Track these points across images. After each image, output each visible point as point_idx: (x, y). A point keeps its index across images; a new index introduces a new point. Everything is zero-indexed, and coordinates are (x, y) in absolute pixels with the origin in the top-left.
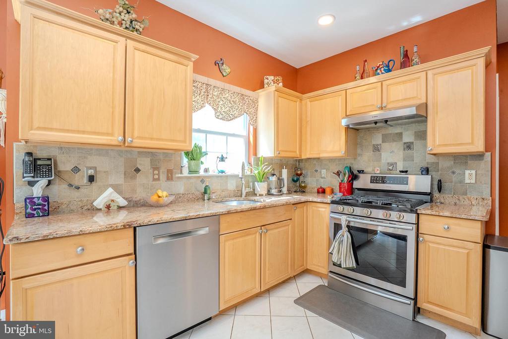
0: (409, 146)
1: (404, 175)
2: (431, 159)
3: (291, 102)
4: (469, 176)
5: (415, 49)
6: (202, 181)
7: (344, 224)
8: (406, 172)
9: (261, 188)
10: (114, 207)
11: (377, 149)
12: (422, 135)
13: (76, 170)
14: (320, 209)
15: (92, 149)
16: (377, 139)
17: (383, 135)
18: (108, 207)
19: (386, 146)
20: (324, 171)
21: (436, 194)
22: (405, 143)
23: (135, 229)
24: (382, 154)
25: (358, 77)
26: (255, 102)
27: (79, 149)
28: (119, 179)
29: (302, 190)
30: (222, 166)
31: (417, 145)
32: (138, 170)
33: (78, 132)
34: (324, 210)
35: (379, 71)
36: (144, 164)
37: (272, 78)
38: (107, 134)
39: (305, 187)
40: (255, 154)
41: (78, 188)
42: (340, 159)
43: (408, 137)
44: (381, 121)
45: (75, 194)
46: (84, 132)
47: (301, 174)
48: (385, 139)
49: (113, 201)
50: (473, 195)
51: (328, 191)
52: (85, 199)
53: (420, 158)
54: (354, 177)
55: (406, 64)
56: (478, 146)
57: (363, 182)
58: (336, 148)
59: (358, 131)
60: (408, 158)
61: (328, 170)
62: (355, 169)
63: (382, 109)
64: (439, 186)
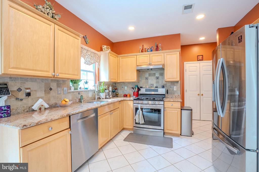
0: (157, 78)
1: (156, 88)
2: (164, 83)
3: (114, 58)
4: (175, 88)
5: (160, 45)
6: (79, 94)
7: (139, 108)
8: (157, 87)
9: (103, 95)
10: (43, 109)
11: (147, 79)
12: (162, 74)
13: (19, 90)
14: (129, 103)
15: (28, 78)
16: (147, 75)
17: (149, 74)
18: (40, 109)
19: (150, 78)
20: (126, 87)
21: (166, 95)
22: (156, 77)
23: (70, 117)
24: (149, 81)
25: (141, 51)
26: (99, 57)
27: (21, 78)
28: (42, 94)
29: (116, 95)
30: (86, 86)
31: (160, 77)
32: (51, 89)
33: (33, 70)
34: (130, 103)
35: (148, 50)
36: (54, 85)
37: (106, 46)
38: (47, 71)
39: (118, 94)
40: (99, 80)
41: (21, 100)
42: (133, 83)
43: (157, 75)
44: (150, 69)
45: (19, 103)
46: (36, 70)
47: (116, 89)
48: (149, 76)
49: (42, 105)
50: (176, 94)
51: (128, 95)
52: (25, 106)
53: (161, 82)
54: (139, 89)
55: (157, 49)
56: (178, 79)
57: (143, 91)
58: (132, 77)
59: (140, 72)
60: (157, 82)
61: (127, 87)
62: (139, 86)
63: (150, 64)
64: (167, 92)
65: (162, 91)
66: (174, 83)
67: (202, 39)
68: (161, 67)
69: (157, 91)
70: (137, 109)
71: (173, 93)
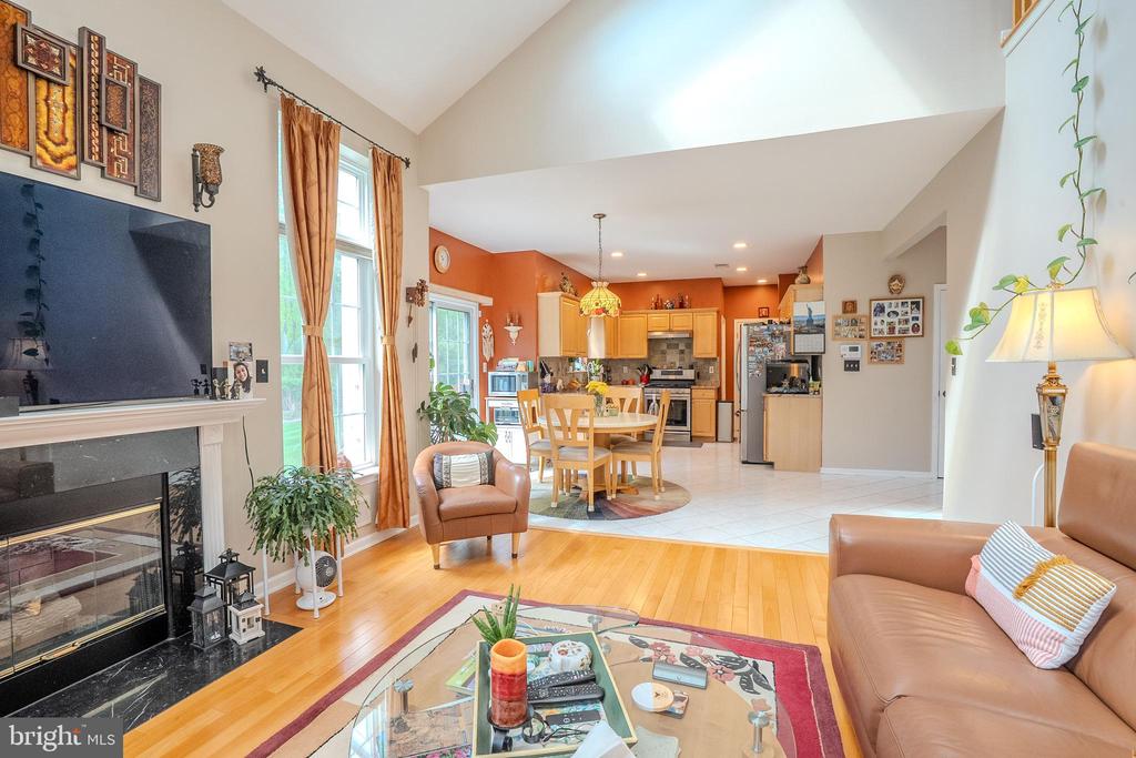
0: (682, 352)
1: (680, 370)
2: (693, 360)
4: (711, 370)
5: (687, 297)
7: (654, 398)
8: (681, 368)
11: (664, 353)
12: (690, 348)
16: (664, 347)
17: (667, 346)
19: (669, 352)
21: (696, 380)
22: (680, 351)
24: (667, 356)
25: (653, 306)
31: (687, 351)
35: (667, 306)
42: (640, 360)
43: (682, 347)
50: (713, 380)
51: (631, 382)
53: (688, 360)
54: (650, 372)
55: (682, 306)
56: (714, 355)
57: (657, 374)
58: (641, 352)
59: (653, 343)
60: (682, 359)
61: (629, 367)
62: (651, 365)
63: (670, 331)
64: (698, 375)
65: (689, 374)
66: (709, 361)
67: (762, 281)
68: (687, 335)
69: (681, 373)
70: (650, 402)
71: (708, 377)
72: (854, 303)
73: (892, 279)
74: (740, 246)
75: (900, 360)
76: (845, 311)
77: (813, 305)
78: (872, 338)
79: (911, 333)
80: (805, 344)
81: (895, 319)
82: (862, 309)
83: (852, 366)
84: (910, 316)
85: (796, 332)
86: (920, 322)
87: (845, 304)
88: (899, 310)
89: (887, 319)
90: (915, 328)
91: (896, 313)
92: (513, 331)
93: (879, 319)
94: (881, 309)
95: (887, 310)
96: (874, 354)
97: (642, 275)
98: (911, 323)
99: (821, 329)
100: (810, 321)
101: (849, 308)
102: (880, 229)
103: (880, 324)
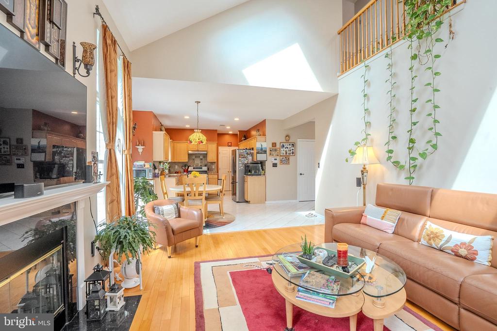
0: (201, 159)
2: (206, 163)
4: (213, 167)
11: (194, 160)
16: (194, 157)
19: (196, 159)
31: (204, 159)
42: (184, 162)
43: (201, 157)
48: (195, 157)
50: (214, 171)
51: (180, 172)
53: (204, 162)
54: (188, 168)
56: (215, 161)
57: (191, 169)
58: (185, 159)
59: (190, 155)
60: (201, 163)
61: (178, 166)
62: (189, 165)
64: (208, 169)
66: (213, 163)
67: (231, 132)
68: (206, 153)
69: (201, 168)
71: (212, 170)
72: (275, 143)
73: (286, 136)
74: (237, 119)
75: (289, 163)
76: (273, 146)
77: (263, 143)
78: (281, 156)
79: (291, 154)
80: (261, 157)
81: (287, 150)
82: (278, 146)
83: (275, 165)
84: (291, 149)
85: (257, 153)
86: (294, 151)
87: (273, 144)
88: (288, 147)
89: (285, 150)
90: (293, 153)
91: (288, 148)
92: (140, 149)
93: (283, 149)
94: (283, 146)
95: (285, 146)
96: (281, 161)
97: (188, 126)
98: (292, 151)
99: (265, 152)
100: (262, 149)
101: (274, 145)
102: (283, 119)
103: (283, 151)
